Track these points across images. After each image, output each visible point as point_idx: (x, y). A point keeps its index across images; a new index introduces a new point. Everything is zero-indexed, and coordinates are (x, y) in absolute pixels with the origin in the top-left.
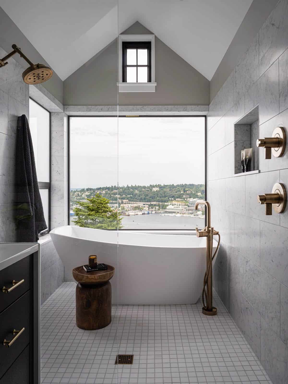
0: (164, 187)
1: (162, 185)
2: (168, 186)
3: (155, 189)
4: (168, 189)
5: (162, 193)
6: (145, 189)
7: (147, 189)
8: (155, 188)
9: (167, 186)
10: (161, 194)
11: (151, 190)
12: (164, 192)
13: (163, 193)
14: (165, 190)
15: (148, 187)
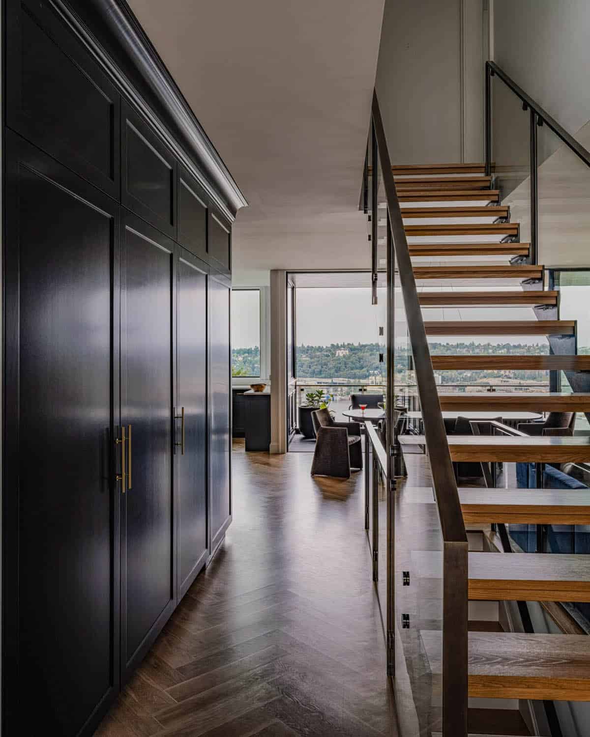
0: (358, 349)
1: (356, 344)
2: (367, 347)
3: (340, 353)
4: (367, 352)
5: (354, 361)
6: (321, 352)
7: (325, 353)
8: (341, 350)
9: (365, 346)
10: (352, 362)
11: (334, 355)
12: (359, 358)
13: (356, 360)
14: (360, 354)
15: (328, 350)
